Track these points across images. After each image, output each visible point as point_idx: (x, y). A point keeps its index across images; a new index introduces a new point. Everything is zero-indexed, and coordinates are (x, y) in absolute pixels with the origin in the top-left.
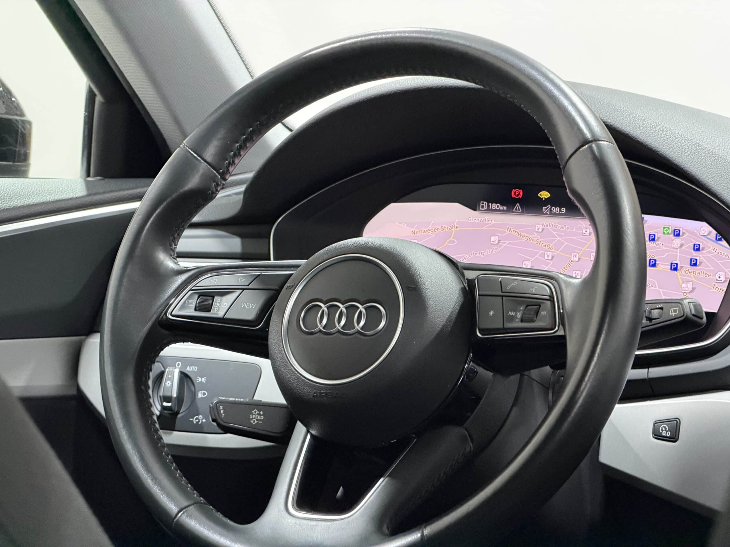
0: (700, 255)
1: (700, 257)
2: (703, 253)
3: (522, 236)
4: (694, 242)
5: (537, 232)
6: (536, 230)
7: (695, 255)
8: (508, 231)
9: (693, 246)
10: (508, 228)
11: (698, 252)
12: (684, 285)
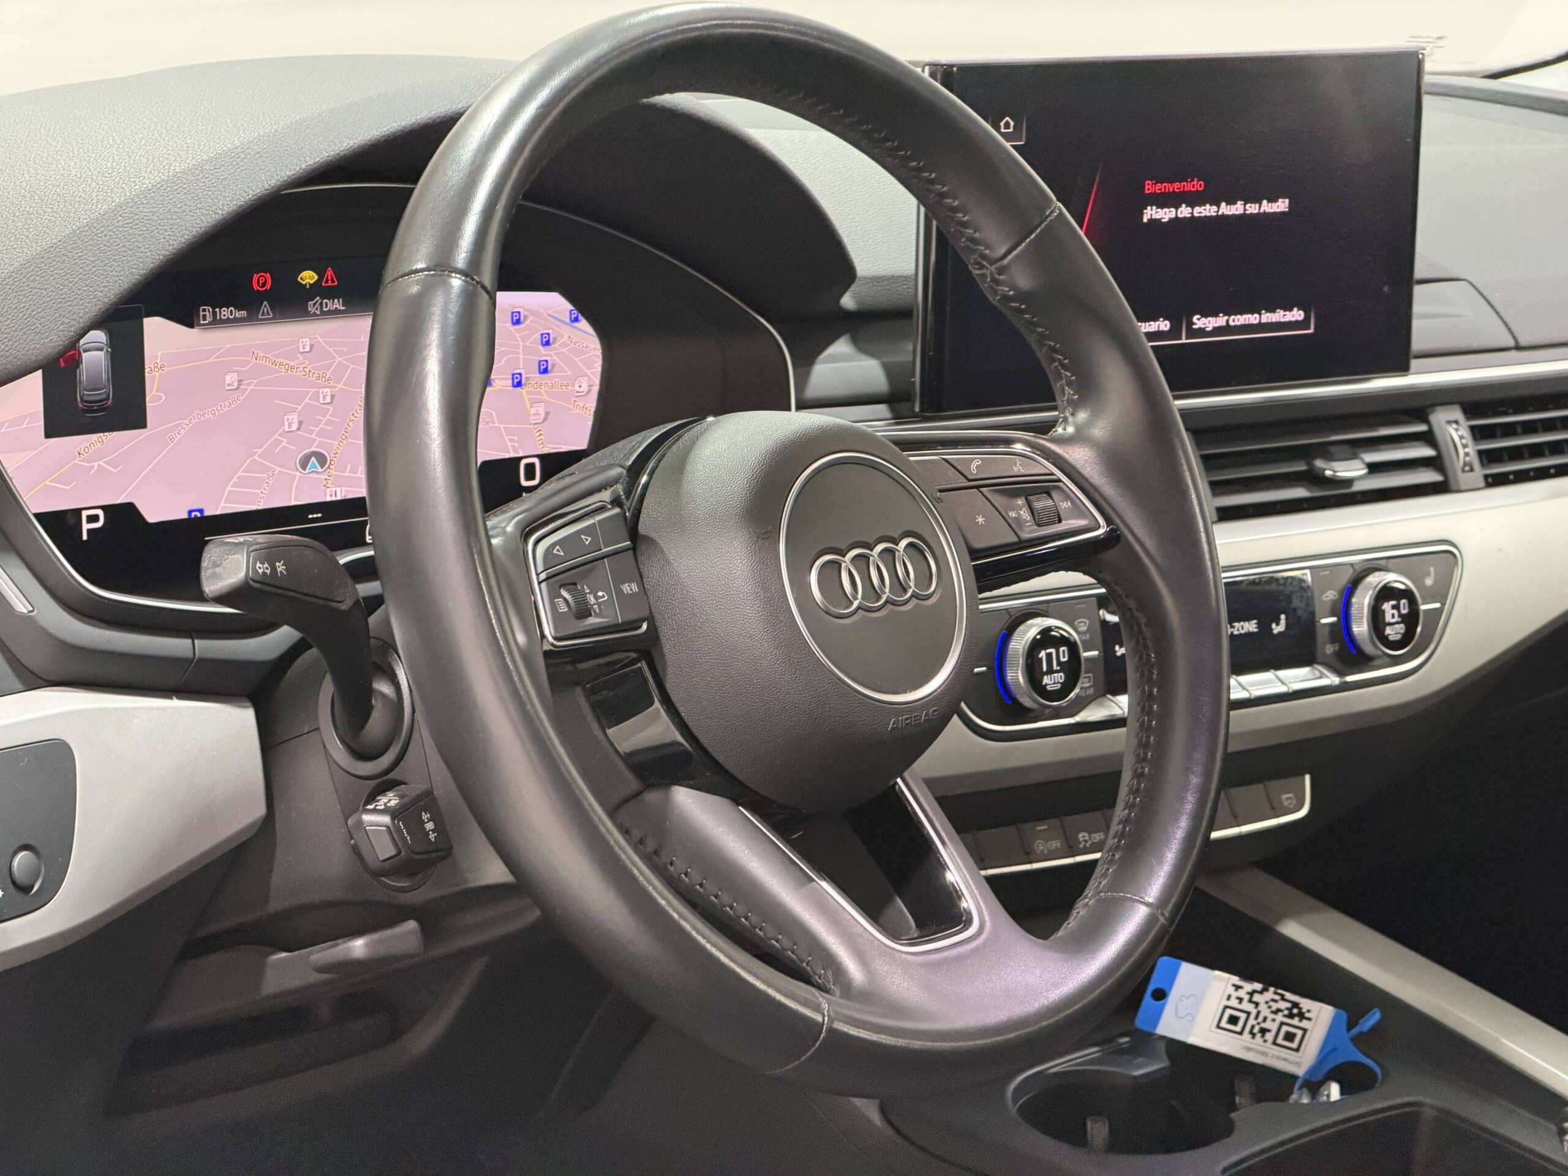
0: (552, 353)
1: (551, 356)
2: (556, 349)
3: (278, 366)
4: (540, 330)
5: (302, 353)
6: (301, 350)
7: (544, 353)
8: (254, 359)
9: (540, 337)
10: (253, 353)
11: (547, 348)
12: (533, 411)
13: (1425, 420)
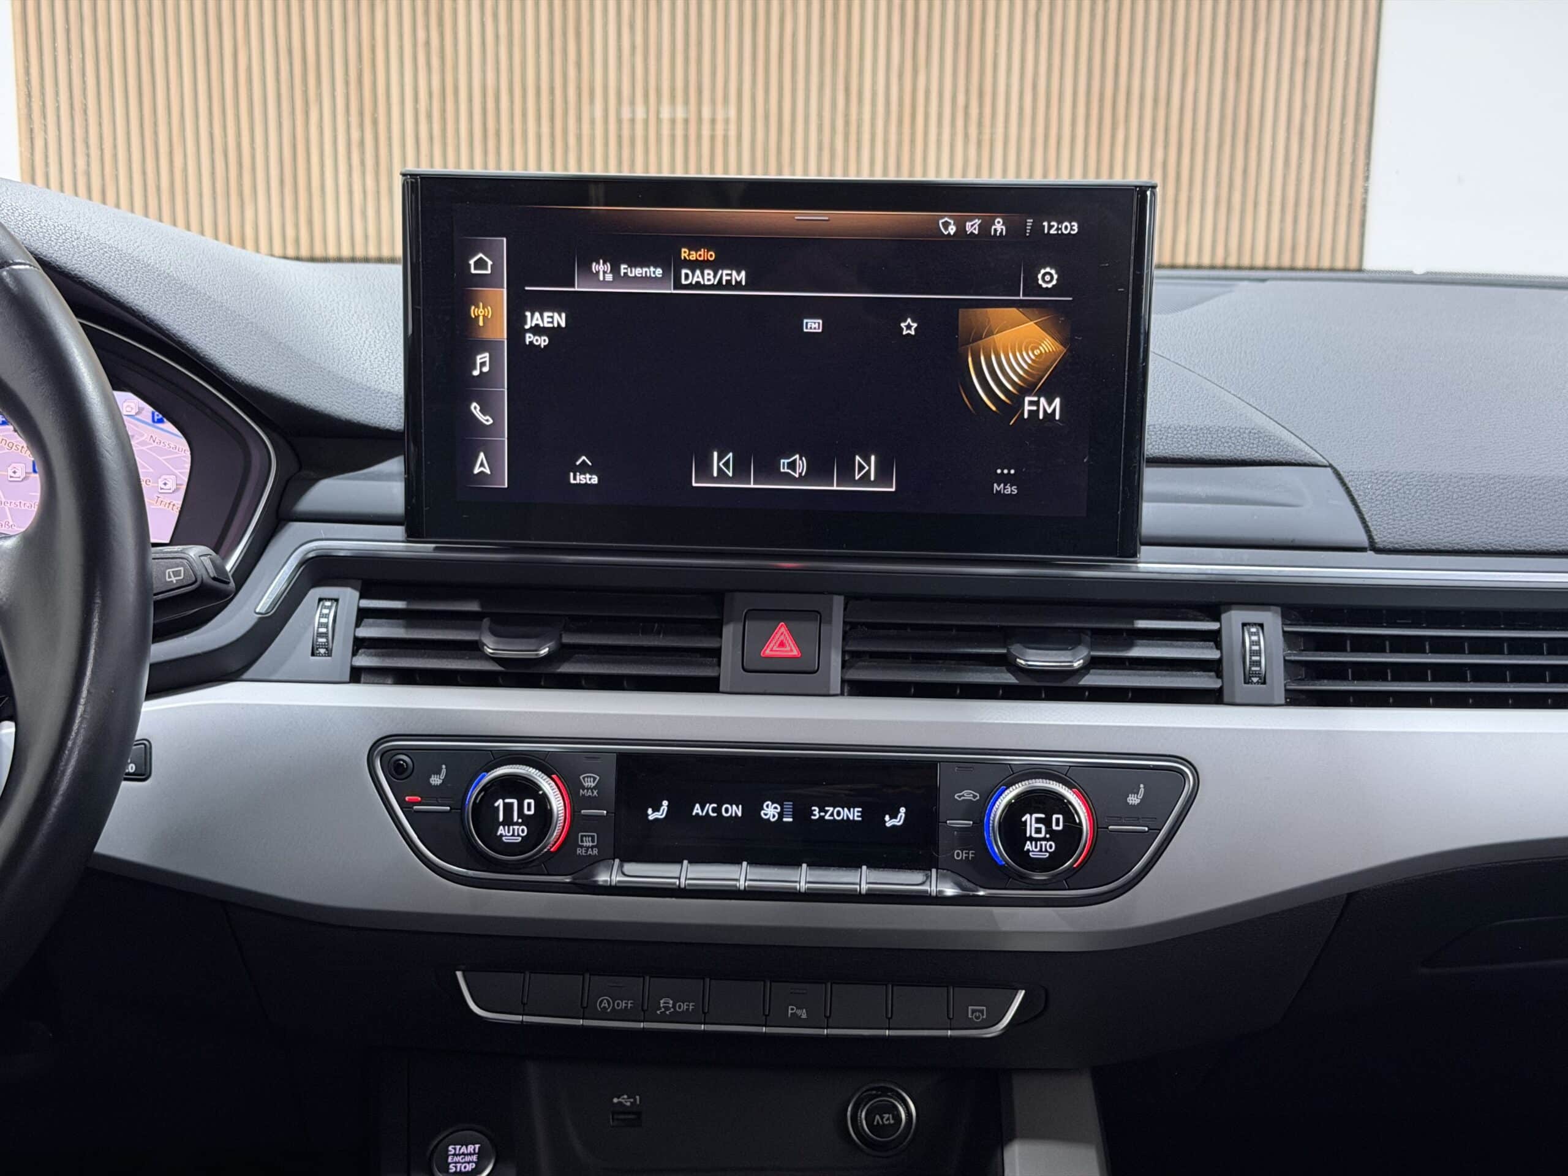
13: (1217, 619)
